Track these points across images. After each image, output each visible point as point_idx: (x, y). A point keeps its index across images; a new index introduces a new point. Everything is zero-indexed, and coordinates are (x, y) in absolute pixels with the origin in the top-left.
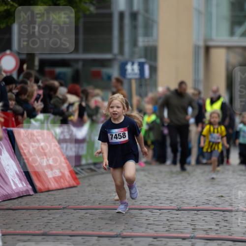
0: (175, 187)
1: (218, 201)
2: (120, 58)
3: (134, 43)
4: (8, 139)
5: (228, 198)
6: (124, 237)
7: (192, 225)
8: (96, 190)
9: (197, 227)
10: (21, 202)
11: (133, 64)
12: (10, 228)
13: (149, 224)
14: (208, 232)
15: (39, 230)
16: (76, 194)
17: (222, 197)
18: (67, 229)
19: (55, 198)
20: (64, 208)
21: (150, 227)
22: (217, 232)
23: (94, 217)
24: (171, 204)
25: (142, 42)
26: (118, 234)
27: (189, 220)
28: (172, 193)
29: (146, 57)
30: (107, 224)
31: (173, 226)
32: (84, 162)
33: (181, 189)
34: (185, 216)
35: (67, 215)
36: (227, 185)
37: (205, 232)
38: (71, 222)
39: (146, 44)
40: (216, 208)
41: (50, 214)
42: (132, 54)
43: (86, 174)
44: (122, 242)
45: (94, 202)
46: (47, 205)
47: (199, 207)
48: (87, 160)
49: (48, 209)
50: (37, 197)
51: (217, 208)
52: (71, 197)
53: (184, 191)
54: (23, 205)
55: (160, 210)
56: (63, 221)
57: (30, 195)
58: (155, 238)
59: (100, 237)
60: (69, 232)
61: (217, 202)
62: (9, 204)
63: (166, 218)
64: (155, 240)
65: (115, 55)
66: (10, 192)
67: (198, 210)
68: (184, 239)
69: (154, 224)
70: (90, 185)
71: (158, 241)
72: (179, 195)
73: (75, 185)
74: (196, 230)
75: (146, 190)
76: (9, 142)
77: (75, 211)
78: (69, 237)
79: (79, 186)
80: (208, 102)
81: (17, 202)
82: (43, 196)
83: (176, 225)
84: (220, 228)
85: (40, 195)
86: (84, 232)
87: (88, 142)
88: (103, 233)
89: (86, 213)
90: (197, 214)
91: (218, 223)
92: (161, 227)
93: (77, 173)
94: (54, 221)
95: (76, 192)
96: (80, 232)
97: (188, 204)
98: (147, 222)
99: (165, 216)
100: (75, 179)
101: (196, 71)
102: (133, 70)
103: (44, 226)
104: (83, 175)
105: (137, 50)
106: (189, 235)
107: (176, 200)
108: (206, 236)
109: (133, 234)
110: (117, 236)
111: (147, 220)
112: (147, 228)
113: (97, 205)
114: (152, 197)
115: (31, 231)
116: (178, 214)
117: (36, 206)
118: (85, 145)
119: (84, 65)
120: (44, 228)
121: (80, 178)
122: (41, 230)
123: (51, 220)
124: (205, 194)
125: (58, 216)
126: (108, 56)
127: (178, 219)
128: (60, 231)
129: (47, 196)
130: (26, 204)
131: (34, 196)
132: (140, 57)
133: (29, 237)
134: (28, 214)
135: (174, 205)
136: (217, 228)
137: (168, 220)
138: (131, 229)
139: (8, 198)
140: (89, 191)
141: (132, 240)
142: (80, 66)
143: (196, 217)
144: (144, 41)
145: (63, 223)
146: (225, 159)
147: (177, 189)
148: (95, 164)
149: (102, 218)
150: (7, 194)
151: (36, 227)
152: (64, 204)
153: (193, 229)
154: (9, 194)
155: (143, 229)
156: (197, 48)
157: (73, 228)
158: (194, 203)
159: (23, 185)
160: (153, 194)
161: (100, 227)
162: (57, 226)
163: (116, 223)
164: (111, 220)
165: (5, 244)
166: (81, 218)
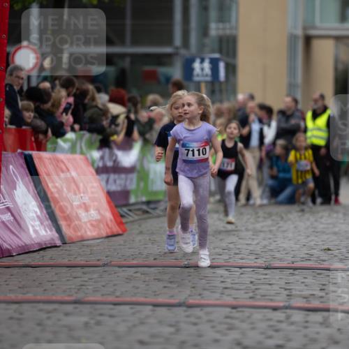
0: (262, 235)
1: (324, 256)
2: (183, 52)
3: (204, 31)
4: (25, 166)
5: (337, 251)
6: (190, 306)
7: (286, 289)
8: (150, 239)
9: (294, 292)
10: (43, 257)
11: (202, 61)
12: (28, 292)
13: (226, 288)
14: (310, 299)
15: (69, 296)
16: (120, 245)
17: (329, 250)
18: (109, 294)
19: (91, 250)
20: (104, 265)
21: (227, 292)
22: (322, 300)
23: (147, 278)
24: (256, 260)
25: (215, 29)
26: (182, 301)
27: (282, 283)
28: (258, 244)
29: (220, 51)
30: (165, 287)
31: (260, 291)
32: (132, 200)
33: (270, 239)
34: (277, 277)
35: (110, 274)
36: (335, 233)
37: (305, 300)
38: (115, 285)
39: (221, 32)
40: (320, 266)
41: (84, 273)
42: (202, 47)
43: (136, 218)
44: (187, 313)
45: (147, 257)
46: (80, 260)
47: (296, 265)
48: (137, 197)
49: (83, 266)
50: (65, 249)
51: (322, 266)
52: (115, 249)
53: (275, 241)
54: (47, 261)
55: (241, 268)
56: (104, 284)
57: (56, 246)
58: (234, 307)
59: (156, 305)
60: (111, 298)
61: (321, 258)
62: (27, 259)
63: (250, 280)
64: (234, 311)
65: (177, 48)
66: (28, 242)
67: (295, 269)
68: (275, 309)
69: (232, 288)
70: (141, 233)
71: (238, 312)
72: (268, 247)
73: (121, 232)
74: (292, 297)
75: (221, 240)
76: (27, 171)
77: (121, 269)
78: (112, 306)
79: (125, 234)
80: (309, 115)
81: (38, 257)
82: (74, 248)
83: (264, 289)
84: (327, 294)
85: (70, 247)
86: (134, 299)
87: (139, 172)
88: (160, 300)
89: (136, 272)
90: (293, 274)
91: (324, 287)
92: (243, 292)
93: (122, 216)
94: (91, 283)
95: (122, 242)
96: (128, 299)
97: (281, 260)
98: (223, 285)
99: (248, 277)
100: (120, 224)
101: (292, 70)
102: (202, 69)
103: (76, 290)
104: (131, 219)
105: (207, 41)
106: (282, 304)
107: (263, 254)
108: (307, 305)
109: (203, 302)
110: (179, 305)
111: (222, 282)
112: (223, 294)
113: (151, 261)
114: (229, 249)
115: (59, 297)
116: (266, 274)
117: (66, 261)
118: (134, 176)
119: (132, 63)
120: (76, 293)
121: (126, 223)
122: (72, 296)
123: (86, 281)
124: (304, 245)
125: (95, 276)
126: (168, 50)
127: (267, 281)
128: (98, 297)
129: (81, 248)
130: (51, 259)
131: (61, 248)
132: (213, 51)
133: (55, 306)
134: (54, 274)
135: (260, 262)
136: (322, 294)
137: (252, 282)
138: (200, 295)
139: (26, 251)
140: (140, 241)
141: (201, 310)
142: (126, 63)
143: (292, 279)
144: (218, 29)
145: (104, 286)
146: (333, 197)
147: (264, 239)
148: (148, 203)
149: (159, 280)
150: (23, 244)
151: (65, 291)
152: (105, 260)
153: (288, 295)
154: (26, 245)
155: (217, 295)
156: (292, 39)
157: (118, 294)
158: (289, 258)
159: (46, 231)
160: (231, 246)
161: (155, 292)
162: (95, 291)
163: (178, 286)
164: (171, 282)
165: (21, 316)
166: (129, 279)
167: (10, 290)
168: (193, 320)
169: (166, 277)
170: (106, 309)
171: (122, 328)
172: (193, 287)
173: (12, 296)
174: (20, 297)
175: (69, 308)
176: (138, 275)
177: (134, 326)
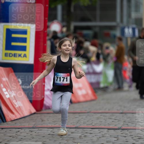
6: (123, 129)
12: (56, 124)
15: (73, 125)
18: (90, 125)
20: (88, 113)
23: (105, 118)
26: (120, 127)
30: (113, 121)
35: (90, 116)
38: (92, 121)
41: (80, 116)
44: (122, 132)
45: (106, 109)
46: (78, 111)
49: (79, 113)
56: (88, 120)
59: (109, 129)
77: (95, 114)
86: (100, 126)
88: (111, 127)
94: (82, 120)
96: (97, 126)
100: (95, 96)
103: (76, 123)
109: (128, 128)
112: (136, 124)
113: (107, 111)
122: (75, 125)
123: (80, 119)
125: (84, 117)
126: (114, 24)
128: (85, 126)
138: (127, 125)
141: (128, 131)
145: (88, 121)
149: (110, 119)
151: (71, 123)
152: (88, 111)
155: (134, 125)
157: (93, 124)
161: (109, 123)
162: (84, 123)
163: (118, 121)
164: (115, 120)
165: (54, 134)
166: (98, 118)
167: (49, 123)
168: (124, 135)
169: (113, 117)
170: (89, 130)
171: (95, 139)
172: (125, 122)
173: (50, 125)
174: (53, 125)
175: (73, 130)
176: (102, 116)
177: (100, 137)
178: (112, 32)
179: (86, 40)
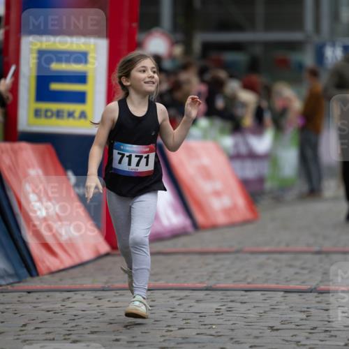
6: (322, 292)
12: (159, 280)
15: (201, 283)
18: (240, 281)
20: (236, 252)
23: (279, 265)
26: (313, 287)
30: (296, 273)
38: (247, 271)
41: (217, 260)
44: (318, 299)
45: (279, 243)
49: (215, 253)
56: (235, 270)
59: (287, 291)
60: (242, 285)
70: (274, 219)
77: (253, 256)
78: (243, 293)
86: (266, 285)
88: (292, 286)
89: (268, 259)
94: (223, 270)
96: (259, 285)
103: (208, 277)
110: (311, 291)
113: (282, 247)
115: (190, 284)
120: (208, 280)
122: (204, 282)
123: (218, 268)
125: (227, 263)
128: (229, 284)
130: (183, 246)
133: (187, 293)
134: (185, 261)
145: (235, 273)
149: (291, 266)
151: (197, 278)
152: (237, 247)
157: (249, 280)
161: (287, 278)
162: (227, 277)
163: (310, 272)
164: (303, 268)
165: (153, 303)
166: (261, 266)
168: (324, 306)
169: (298, 263)
170: (238, 295)
171: (253, 315)
172: (325, 273)
175: (201, 294)
176: (270, 261)
177: (265, 312)
178: (295, 57)
179: (232, 76)
